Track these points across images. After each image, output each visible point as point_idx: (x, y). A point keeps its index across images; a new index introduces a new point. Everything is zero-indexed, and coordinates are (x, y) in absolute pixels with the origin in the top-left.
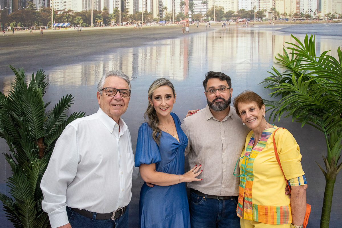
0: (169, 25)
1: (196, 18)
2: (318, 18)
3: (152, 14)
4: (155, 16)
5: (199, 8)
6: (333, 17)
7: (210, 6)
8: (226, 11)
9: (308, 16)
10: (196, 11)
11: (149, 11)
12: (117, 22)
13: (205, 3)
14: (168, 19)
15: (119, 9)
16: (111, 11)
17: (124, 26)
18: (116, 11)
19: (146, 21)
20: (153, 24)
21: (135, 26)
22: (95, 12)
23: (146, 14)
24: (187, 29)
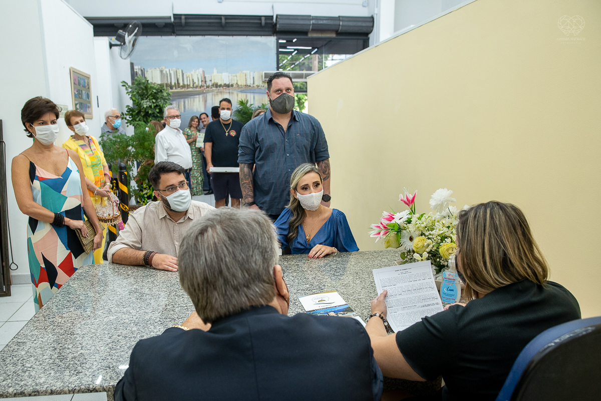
0: (197, 89)
1: (208, 87)
2: (254, 87)
3: (190, 85)
4: (191, 86)
5: (209, 83)
6: (259, 86)
7: (213, 82)
8: (219, 84)
9: (250, 86)
10: (208, 85)
11: (189, 84)
12: (176, 88)
13: (211, 81)
14: (196, 87)
15: (176, 83)
16: (173, 84)
17: (179, 90)
18: (175, 83)
19: (188, 88)
20: (190, 89)
21: (183, 90)
22: (166, 84)
23: (187, 85)
24: (204, 91)
